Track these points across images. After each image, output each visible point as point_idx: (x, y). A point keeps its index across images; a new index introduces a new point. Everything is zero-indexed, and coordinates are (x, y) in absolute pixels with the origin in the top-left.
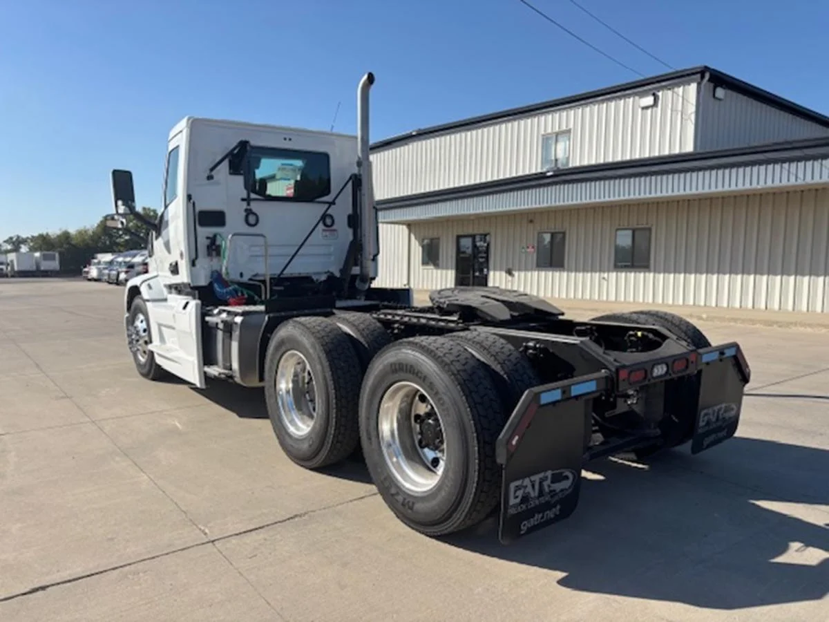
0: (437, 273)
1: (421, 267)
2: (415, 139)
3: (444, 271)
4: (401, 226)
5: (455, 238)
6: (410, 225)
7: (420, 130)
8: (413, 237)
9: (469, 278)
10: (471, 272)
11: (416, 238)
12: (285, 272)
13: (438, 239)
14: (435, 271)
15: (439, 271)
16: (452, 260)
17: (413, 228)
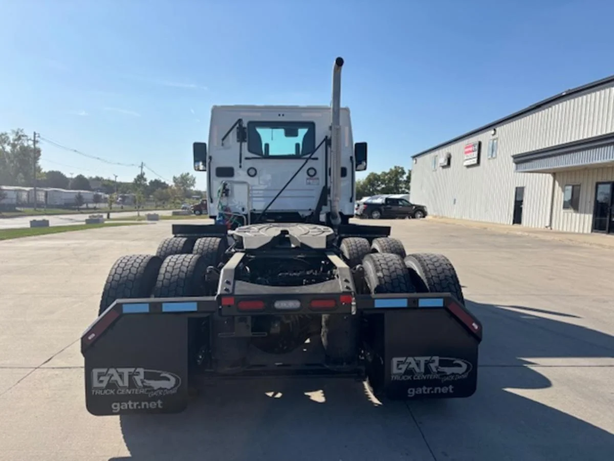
0: (576, 216)
1: (562, 211)
2: (565, 98)
3: (582, 215)
4: (548, 175)
5: (594, 185)
6: (555, 174)
7: (569, 90)
8: (557, 183)
9: (606, 220)
10: (608, 217)
11: (559, 185)
12: (270, 208)
13: (580, 185)
14: (574, 214)
15: (578, 215)
16: (591, 206)
17: (557, 176)
